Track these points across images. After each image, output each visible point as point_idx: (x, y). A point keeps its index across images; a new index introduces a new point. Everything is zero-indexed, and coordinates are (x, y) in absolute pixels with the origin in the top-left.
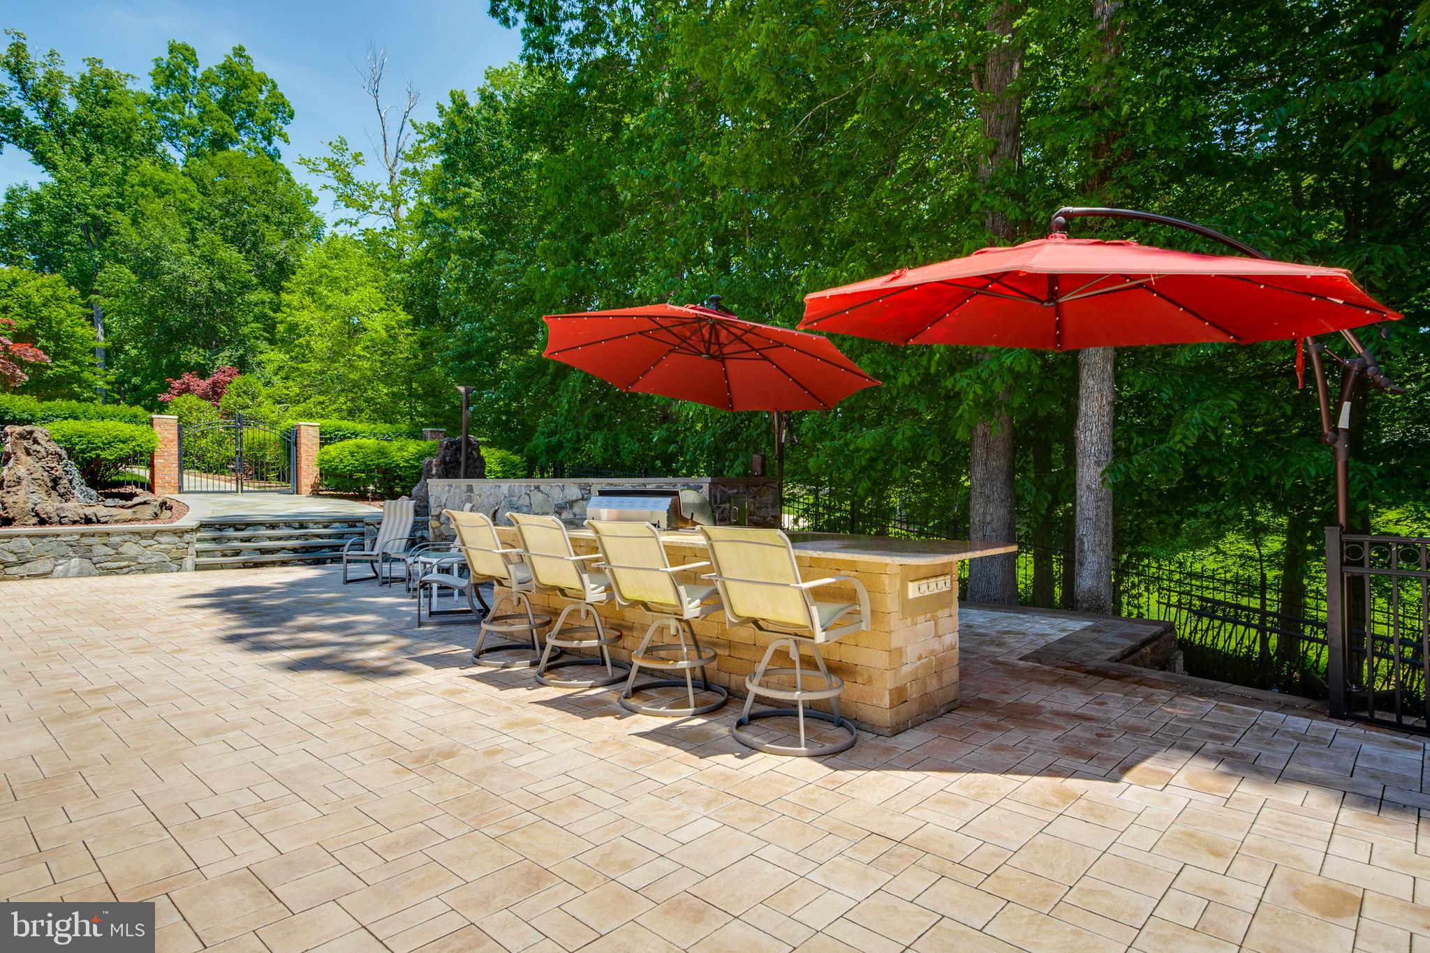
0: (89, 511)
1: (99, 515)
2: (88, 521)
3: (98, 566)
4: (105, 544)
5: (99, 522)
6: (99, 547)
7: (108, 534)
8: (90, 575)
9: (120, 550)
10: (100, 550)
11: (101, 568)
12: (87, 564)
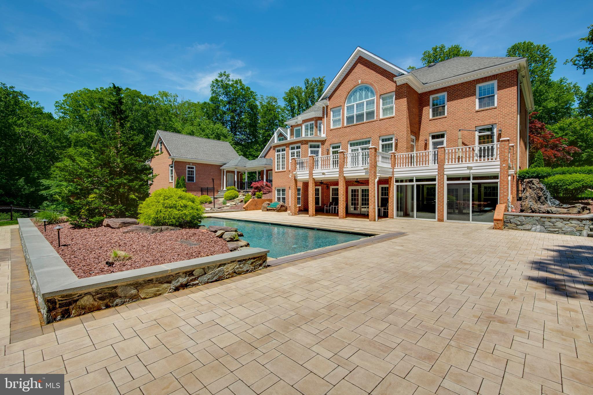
0: (549, 209)
1: (553, 210)
2: (548, 212)
3: (547, 229)
4: (549, 222)
5: (552, 213)
6: (547, 222)
7: (551, 218)
8: (544, 232)
9: (555, 224)
10: (547, 223)
11: (548, 230)
12: (543, 228)
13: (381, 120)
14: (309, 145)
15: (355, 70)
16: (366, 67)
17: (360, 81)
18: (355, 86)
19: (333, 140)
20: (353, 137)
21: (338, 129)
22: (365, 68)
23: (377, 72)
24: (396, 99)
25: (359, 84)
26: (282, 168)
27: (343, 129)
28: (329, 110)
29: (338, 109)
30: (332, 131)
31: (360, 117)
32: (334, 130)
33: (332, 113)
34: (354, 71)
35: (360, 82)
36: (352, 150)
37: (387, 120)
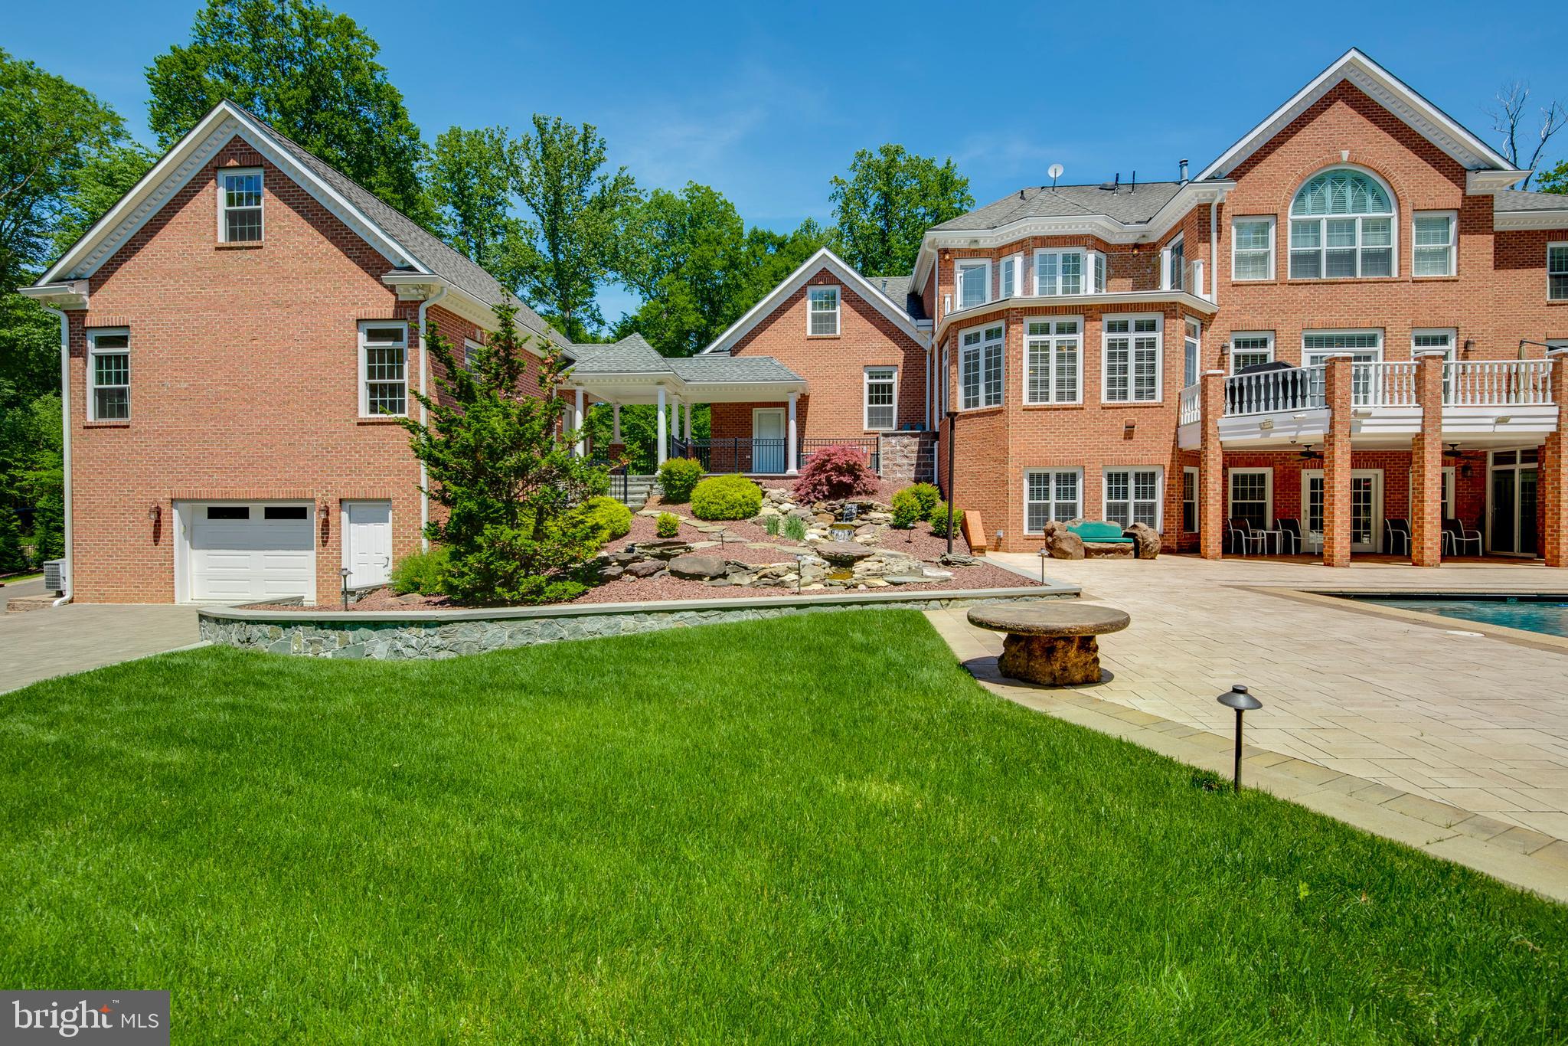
13: (1417, 282)
14: (1104, 323)
15: (1327, 116)
16: (1367, 117)
17: (1345, 155)
18: (1328, 165)
19: (1243, 317)
20: (1319, 319)
21: (1266, 288)
22: (1363, 119)
23: (1403, 143)
24: (1462, 231)
25: (1338, 163)
26: (988, 398)
27: (1283, 287)
28: (1226, 220)
29: (1260, 222)
30: (1240, 288)
31: (1343, 261)
32: (1249, 288)
33: (1234, 230)
34: (1321, 118)
35: (1345, 157)
36: (1312, 357)
37: (1438, 284)
